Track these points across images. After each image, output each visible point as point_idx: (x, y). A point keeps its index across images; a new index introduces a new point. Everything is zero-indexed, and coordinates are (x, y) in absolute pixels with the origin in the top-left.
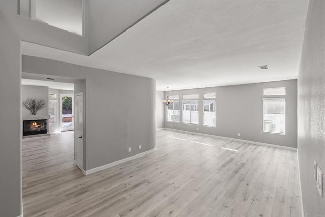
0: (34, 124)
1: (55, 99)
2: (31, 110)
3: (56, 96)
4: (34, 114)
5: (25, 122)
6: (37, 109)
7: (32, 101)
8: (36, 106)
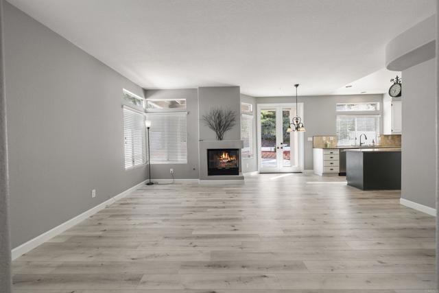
0: (224, 155)
1: (250, 114)
2: (216, 130)
3: (251, 107)
4: (220, 138)
5: (210, 152)
6: (224, 130)
7: (217, 115)
8: (223, 123)
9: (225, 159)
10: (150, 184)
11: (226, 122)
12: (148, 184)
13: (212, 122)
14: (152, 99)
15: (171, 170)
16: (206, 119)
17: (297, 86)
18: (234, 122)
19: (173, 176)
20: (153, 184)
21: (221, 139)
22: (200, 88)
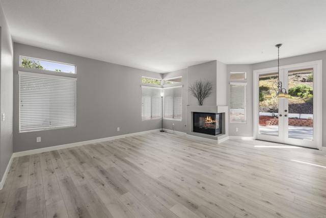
0: (208, 118)
1: (243, 81)
2: (198, 98)
3: (246, 75)
5: (195, 114)
6: (204, 97)
7: (198, 86)
8: (203, 92)
9: (208, 121)
10: (162, 131)
11: (205, 91)
12: (161, 131)
13: (195, 92)
14: (166, 79)
15: (174, 124)
16: (192, 89)
17: (279, 46)
18: (211, 91)
19: (173, 128)
20: (163, 131)
21: (201, 105)
22: (189, 67)
